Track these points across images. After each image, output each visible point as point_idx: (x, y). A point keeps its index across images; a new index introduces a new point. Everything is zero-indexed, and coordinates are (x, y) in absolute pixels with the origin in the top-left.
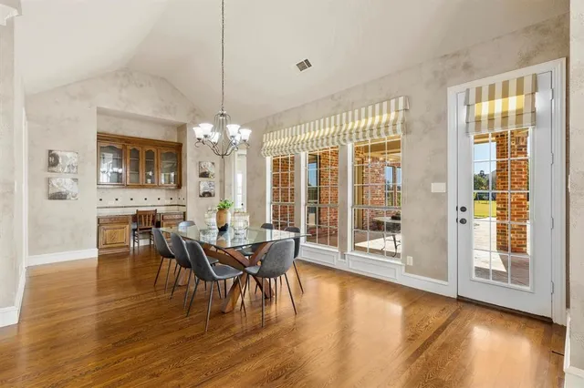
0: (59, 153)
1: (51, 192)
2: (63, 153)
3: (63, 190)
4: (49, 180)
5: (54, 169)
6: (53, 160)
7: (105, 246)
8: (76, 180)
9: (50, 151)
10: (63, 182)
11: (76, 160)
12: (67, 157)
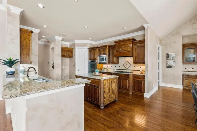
0: (169, 54)
1: (167, 66)
2: (171, 54)
3: (171, 65)
4: (167, 62)
5: (168, 59)
6: (168, 56)
7: (186, 86)
8: (175, 62)
9: (167, 53)
10: (171, 63)
11: (175, 55)
12: (172, 55)
